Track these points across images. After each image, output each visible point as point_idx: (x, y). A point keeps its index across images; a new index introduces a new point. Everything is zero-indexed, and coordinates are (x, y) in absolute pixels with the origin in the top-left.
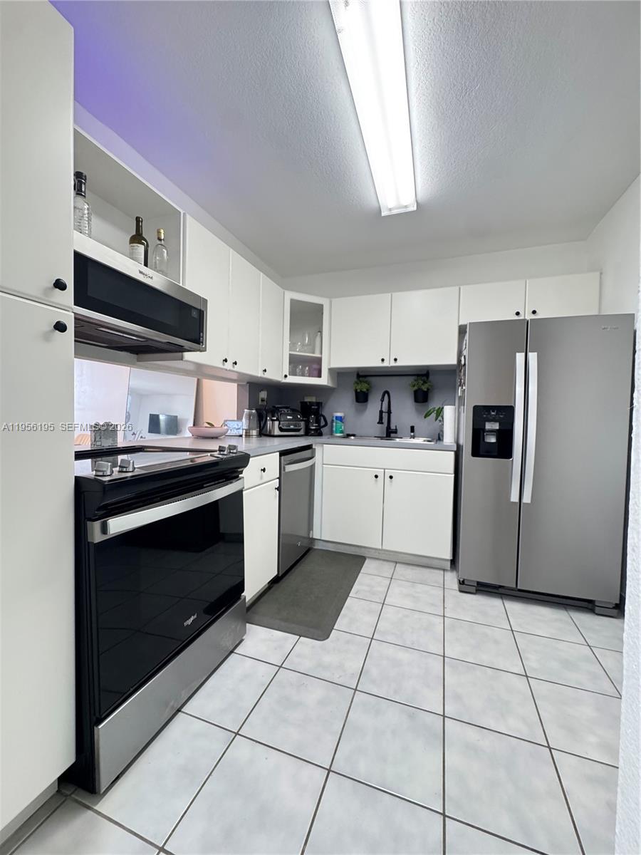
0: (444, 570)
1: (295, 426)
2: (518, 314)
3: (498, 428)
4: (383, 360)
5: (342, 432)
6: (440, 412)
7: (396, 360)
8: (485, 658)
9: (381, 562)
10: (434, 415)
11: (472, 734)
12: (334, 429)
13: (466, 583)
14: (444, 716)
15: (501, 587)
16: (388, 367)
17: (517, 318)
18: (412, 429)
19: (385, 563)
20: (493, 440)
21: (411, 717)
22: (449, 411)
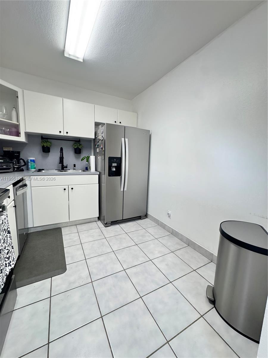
0: (96, 221)
1: (7, 166)
2: (115, 122)
3: (116, 165)
4: (60, 132)
5: (35, 168)
6: (88, 159)
7: (67, 133)
8: (125, 245)
9: (69, 227)
10: (85, 160)
11: (134, 270)
12: (30, 167)
13: (107, 223)
14: (124, 270)
15: (117, 221)
16: (63, 136)
17: (115, 123)
18: (75, 166)
19: (71, 227)
20: (114, 170)
21: (116, 277)
22: (92, 158)
